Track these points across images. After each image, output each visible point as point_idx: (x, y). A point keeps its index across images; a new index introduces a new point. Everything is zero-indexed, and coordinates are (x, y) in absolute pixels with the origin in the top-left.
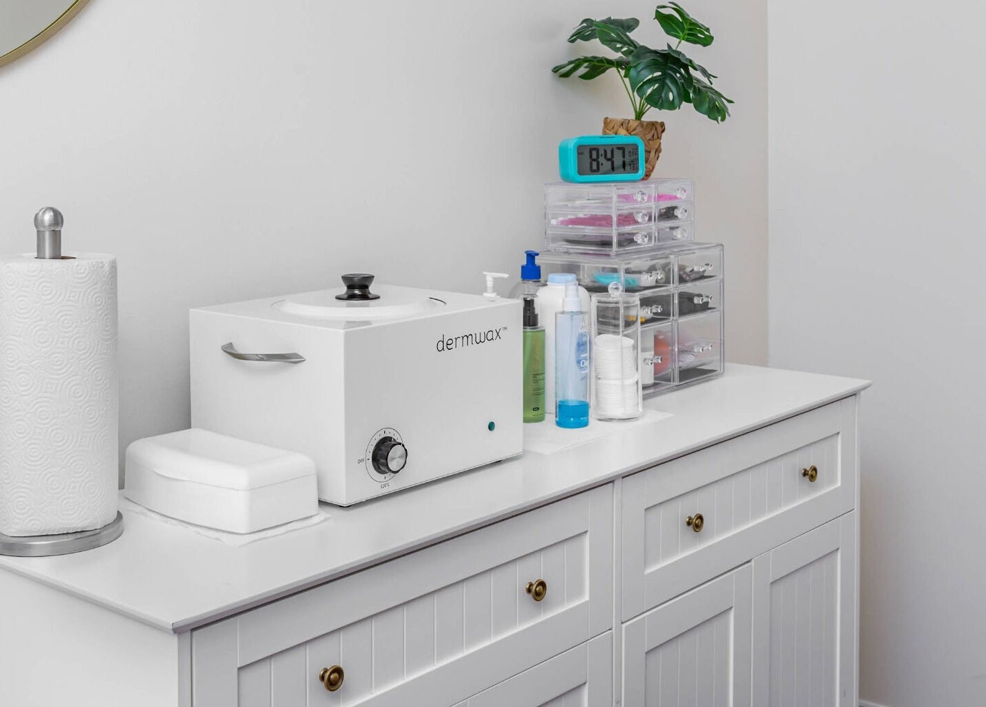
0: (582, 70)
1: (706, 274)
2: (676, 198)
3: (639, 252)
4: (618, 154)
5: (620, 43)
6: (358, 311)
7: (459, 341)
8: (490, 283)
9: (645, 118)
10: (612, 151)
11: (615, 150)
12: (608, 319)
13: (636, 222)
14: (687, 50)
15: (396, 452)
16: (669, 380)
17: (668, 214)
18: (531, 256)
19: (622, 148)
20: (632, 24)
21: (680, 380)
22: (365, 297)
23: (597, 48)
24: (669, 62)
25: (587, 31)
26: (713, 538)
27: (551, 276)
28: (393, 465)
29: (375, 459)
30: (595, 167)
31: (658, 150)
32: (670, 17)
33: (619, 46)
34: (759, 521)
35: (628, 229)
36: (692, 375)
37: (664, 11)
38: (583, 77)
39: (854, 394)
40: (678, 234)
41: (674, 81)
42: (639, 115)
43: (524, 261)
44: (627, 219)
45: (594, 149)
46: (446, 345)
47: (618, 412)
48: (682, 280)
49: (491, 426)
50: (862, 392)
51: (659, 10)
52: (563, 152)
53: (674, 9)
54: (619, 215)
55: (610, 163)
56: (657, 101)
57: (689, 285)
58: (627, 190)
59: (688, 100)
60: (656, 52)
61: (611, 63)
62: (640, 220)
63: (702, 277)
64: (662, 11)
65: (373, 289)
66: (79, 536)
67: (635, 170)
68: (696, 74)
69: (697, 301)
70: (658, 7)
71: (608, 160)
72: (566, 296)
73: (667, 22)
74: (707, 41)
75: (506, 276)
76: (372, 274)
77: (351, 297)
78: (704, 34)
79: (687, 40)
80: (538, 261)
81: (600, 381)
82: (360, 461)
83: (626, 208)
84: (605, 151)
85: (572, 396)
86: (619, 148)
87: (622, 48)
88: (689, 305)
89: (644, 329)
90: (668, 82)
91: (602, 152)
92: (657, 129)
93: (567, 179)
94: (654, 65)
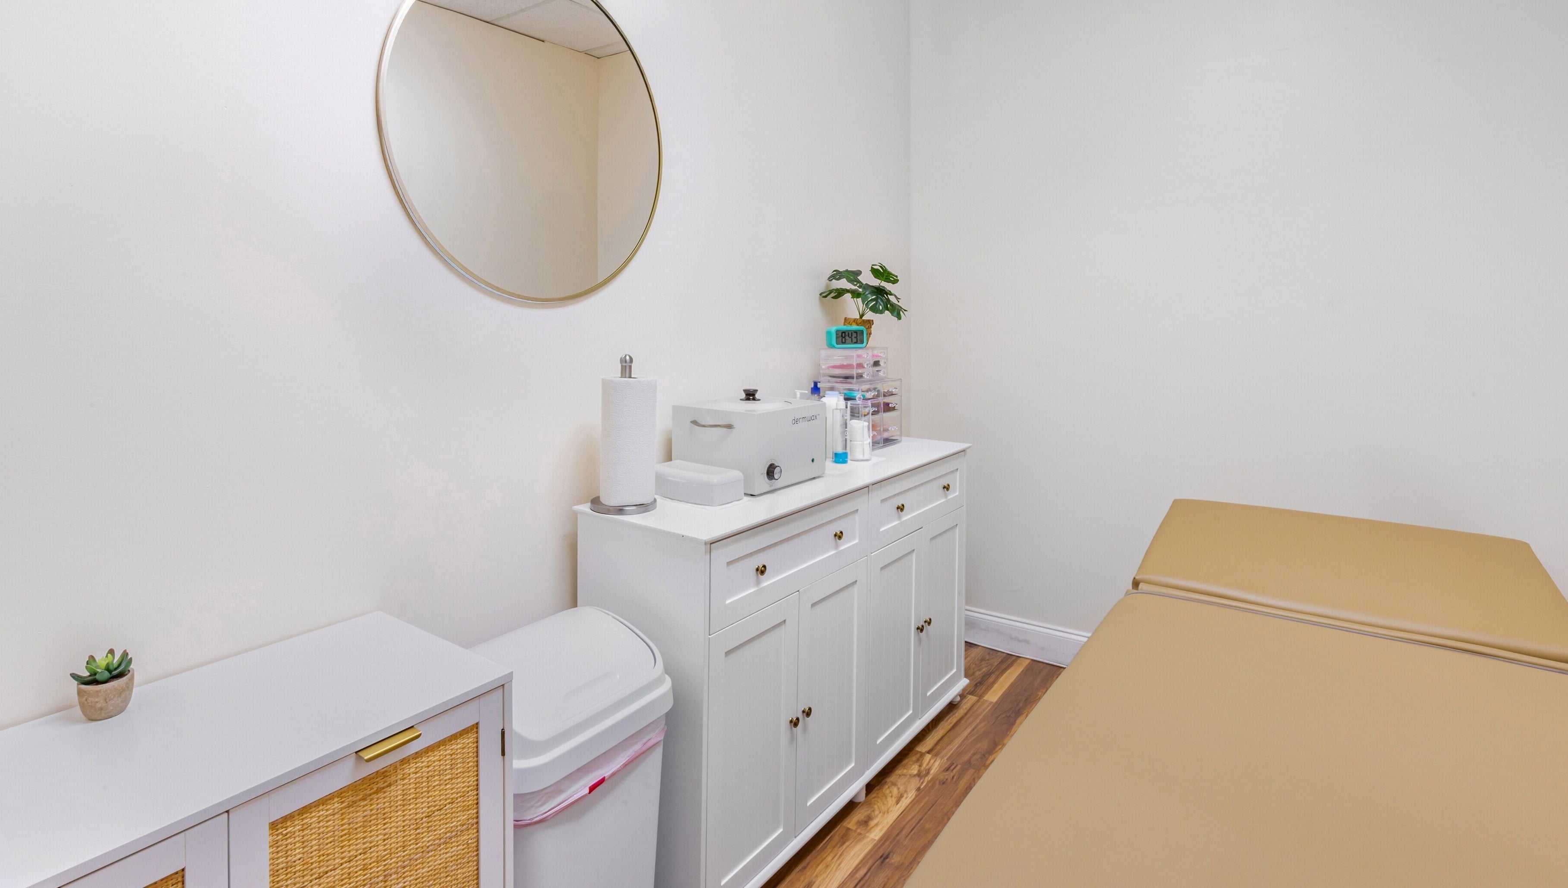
0: (833, 295)
1: (894, 393)
2: (879, 356)
3: (864, 382)
4: (855, 335)
5: (856, 282)
6: (751, 405)
7: (801, 419)
8: (798, 396)
9: (864, 318)
10: (852, 333)
11: (853, 333)
12: (855, 413)
13: (863, 367)
14: (888, 286)
15: (777, 470)
16: (879, 443)
17: (876, 364)
18: (816, 384)
19: (856, 332)
20: (859, 273)
21: (884, 444)
22: (754, 399)
23: (844, 284)
24: (880, 292)
25: (837, 275)
26: (906, 516)
27: (827, 392)
28: (776, 476)
29: (768, 474)
30: (844, 341)
31: (870, 334)
32: (877, 270)
33: (855, 283)
34: (925, 509)
35: (860, 371)
36: (888, 441)
37: (875, 267)
38: (834, 298)
39: (964, 451)
40: (881, 374)
41: (882, 301)
42: (862, 316)
43: (813, 386)
44: (860, 366)
45: (843, 332)
46: (796, 421)
47: (861, 457)
48: (884, 396)
49: (813, 460)
50: (968, 450)
51: (873, 266)
52: (829, 333)
53: (880, 266)
54: (857, 364)
55: (850, 339)
56: (874, 310)
57: (887, 398)
58: (860, 352)
59: (888, 310)
60: (873, 286)
61: (848, 291)
62: (866, 366)
63: (892, 394)
64: (874, 267)
65: (757, 396)
66: (641, 506)
67: (862, 342)
68: (892, 298)
69: (890, 405)
70: (872, 265)
71: (850, 338)
72: (838, 401)
73: (876, 273)
74: (895, 281)
75: (807, 392)
76: (757, 389)
77: (748, 399)
78: (893, 278)
79: (885, 281)
80: (819, 385)
81: (852, 442)
82: (762, 474)
83: (860, 361)
84: (849, 334)
85: (840, 450)
86: (855, 332)
87: (857, 284)
88: (888, 408)
89: (873, 417)
90: (879, 300)
91: (847, 334)
92: (870, 323)
93: (831, 346)
94: (872, 293)
